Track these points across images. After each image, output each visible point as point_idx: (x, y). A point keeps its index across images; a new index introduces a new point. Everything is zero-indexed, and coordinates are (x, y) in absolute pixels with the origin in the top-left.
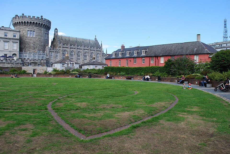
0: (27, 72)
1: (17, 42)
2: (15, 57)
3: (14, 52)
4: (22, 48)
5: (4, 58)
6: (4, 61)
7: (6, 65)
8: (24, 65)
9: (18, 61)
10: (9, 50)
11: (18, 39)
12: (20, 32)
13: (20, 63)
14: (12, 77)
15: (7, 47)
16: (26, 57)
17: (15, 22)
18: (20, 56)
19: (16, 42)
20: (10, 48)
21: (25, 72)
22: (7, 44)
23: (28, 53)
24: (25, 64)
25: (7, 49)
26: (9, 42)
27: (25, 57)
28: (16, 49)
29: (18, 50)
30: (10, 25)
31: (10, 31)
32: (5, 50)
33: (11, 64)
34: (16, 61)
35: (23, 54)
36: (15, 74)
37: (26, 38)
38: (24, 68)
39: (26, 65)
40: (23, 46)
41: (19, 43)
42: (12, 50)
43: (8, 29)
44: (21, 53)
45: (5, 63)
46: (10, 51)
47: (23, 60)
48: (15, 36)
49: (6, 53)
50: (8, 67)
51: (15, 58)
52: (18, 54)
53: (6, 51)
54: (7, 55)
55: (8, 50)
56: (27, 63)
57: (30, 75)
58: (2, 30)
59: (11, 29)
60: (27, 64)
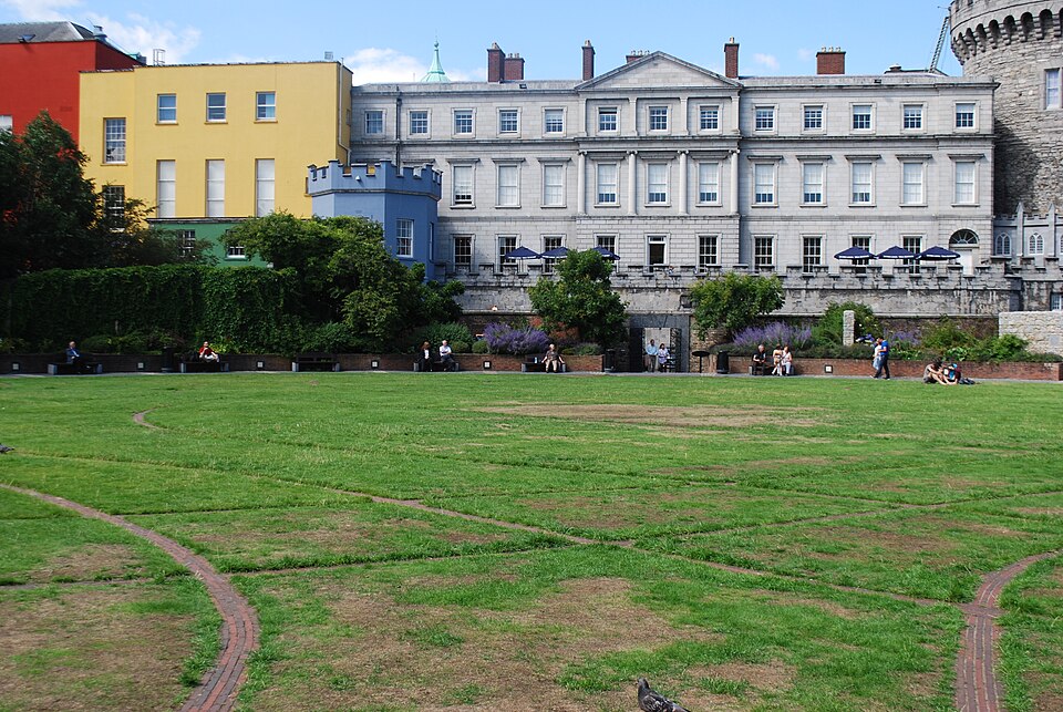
0: (1029, 349)
1: (981, 157)
2: (970, 249)
3: (959, 218)
4: (1011, 191)
5: (900, 263)
6: (902, 281)
7: (914, 307)
8: (1021, 299)
9: (984, 277)
10: (933, 211)
11: (984, 138)
12: (993, 86)
13: (1000, 292)
14: (932, 381)
15: (921, 189)
16: (1040, 249)
17: (968, 25)
18: (1000, 244)
19: (970, 156)
20: (934, 196)
21: (1014, 347)
22: (919, 175)
23: (1051, 219)
24: (1032, 298)
25: (920, 203)
26: (929, 158)
27: (1032, 249)
28: (973, 202)
29: (987, 208)
30: (938, 52)
31: (936, 88)
32: (907, 212)
33: (939, 298)
34: (970, 279)
35: (1020, 229)
36: (952, 358)
37: (1034, 124)
38: (1012, 323)
39: (1034, 304)
40: (1014, 179)
41: (990, 159)
42: (948, 210)
43: (926, 81)
44: (1004, 222)
45: (904, 291)
46: (936, 218)
47: (1017, 270)
48: (963, 119)
49: (912, 229)
50: (917, 319)
51: (967, 261)
52: (984, 231)
53: (913, 218)
54: (918, 241)
55: (925, 212)
56: (1043, 286)
57: (1048, 370)
58: (891, 87)
59: (939, 79)
60: (1044, 294)
